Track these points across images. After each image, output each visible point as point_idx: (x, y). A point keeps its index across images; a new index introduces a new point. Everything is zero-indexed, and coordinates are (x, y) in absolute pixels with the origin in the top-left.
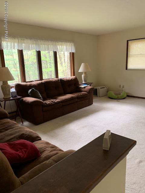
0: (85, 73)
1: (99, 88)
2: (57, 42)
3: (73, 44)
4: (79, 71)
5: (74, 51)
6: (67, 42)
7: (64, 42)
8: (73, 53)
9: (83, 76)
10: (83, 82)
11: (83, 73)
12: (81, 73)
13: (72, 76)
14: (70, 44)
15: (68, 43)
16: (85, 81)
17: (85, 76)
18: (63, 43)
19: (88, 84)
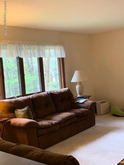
0: (80, 83)
1: (99, 102)
2: (44, 46)
3: (62, 48)
4: (72, 81)
5: (64, 56)
6: (55, 45)
7: (52, 45)
8: (63, 59)
9: (77, 87)
10: (78, 96)
11: (78, 84)
12: (75, 84)
13: (62, 88)
14: (60, 48)
15: (57, 46)
16: (80, 94)
17: (79, 88)
18: (51, 47)
19: (85, 97)
